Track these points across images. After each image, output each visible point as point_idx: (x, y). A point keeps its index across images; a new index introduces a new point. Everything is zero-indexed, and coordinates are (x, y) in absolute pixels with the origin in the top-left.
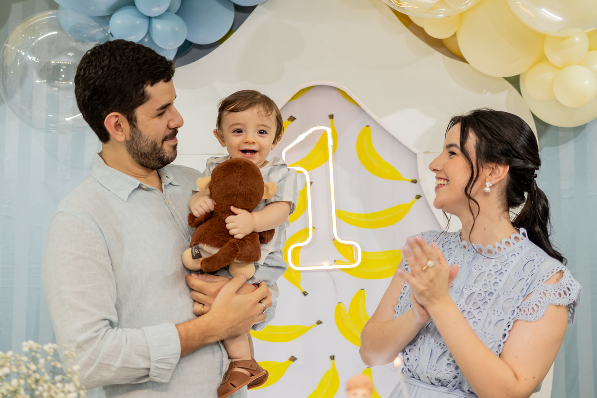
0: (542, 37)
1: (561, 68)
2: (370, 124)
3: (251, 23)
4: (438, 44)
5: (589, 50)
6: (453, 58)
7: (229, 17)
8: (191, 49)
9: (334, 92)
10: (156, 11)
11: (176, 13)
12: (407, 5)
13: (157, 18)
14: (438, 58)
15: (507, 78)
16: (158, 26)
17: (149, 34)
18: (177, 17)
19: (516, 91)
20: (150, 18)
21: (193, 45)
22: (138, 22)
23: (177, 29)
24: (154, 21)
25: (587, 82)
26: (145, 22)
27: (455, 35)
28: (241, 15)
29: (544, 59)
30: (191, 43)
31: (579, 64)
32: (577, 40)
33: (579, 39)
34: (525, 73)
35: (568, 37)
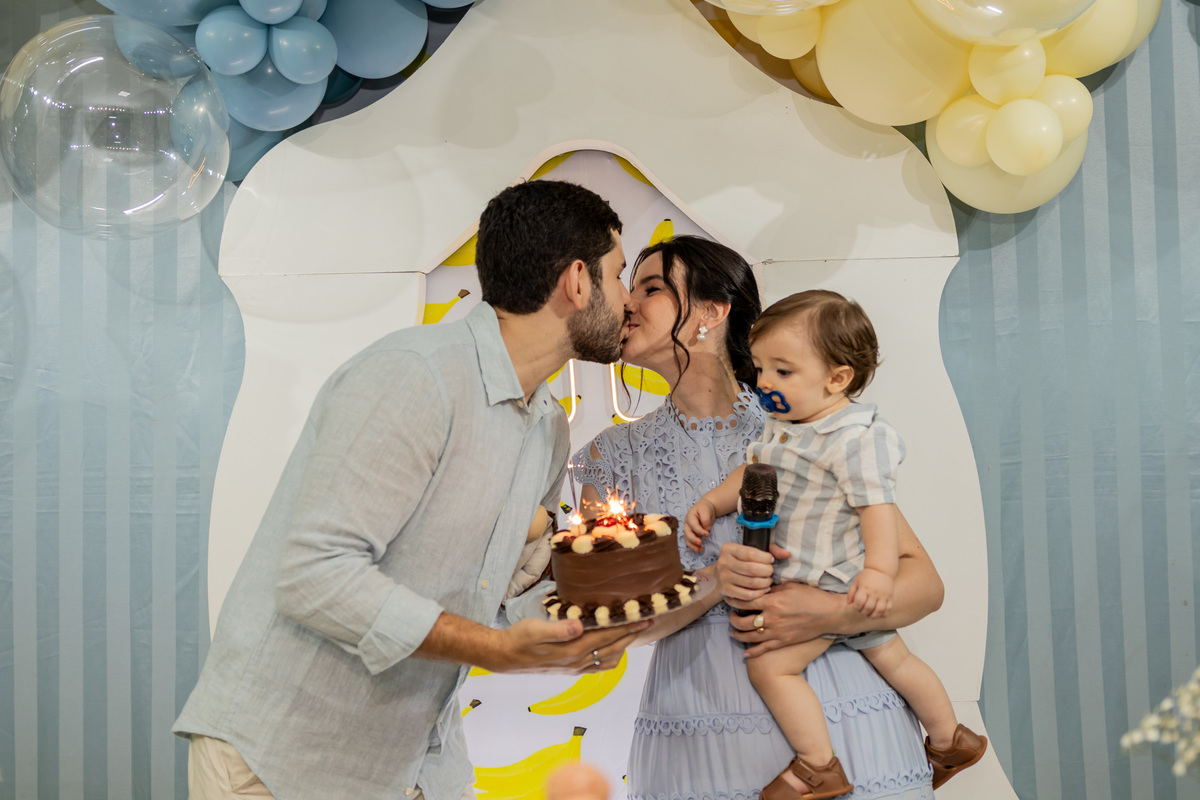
0: (967, 47)
1: (998, 107)
2: (672, 216)
3: (459, 41)
4: (782, 70)
5: (1046, 75)
6: (808, 97)
7: (417, 29)
8: (357, 91)
9: (609, 162)
10: (277, 13)
11: (319, 21)
13: (281, 25)
14: (785, 96)
15: (899, 129)
16: (283, 41)
17: (268, 56)
18: (321, 28)
19: (919, 153)
20: (269, 27)
21: (361, 81)
22: (246, 35)
23: (318, 47)
24: (276, 32)
25: (1044, 129)
26: (255, 37)
27: (811, 56)
28: (439, 27)
29: (969, 90)
30: (356, 79)
31: (1030, 98)
32: (1027, 53)
33: (1030, 53)
34: (936, 118)
35: (1012, 48)
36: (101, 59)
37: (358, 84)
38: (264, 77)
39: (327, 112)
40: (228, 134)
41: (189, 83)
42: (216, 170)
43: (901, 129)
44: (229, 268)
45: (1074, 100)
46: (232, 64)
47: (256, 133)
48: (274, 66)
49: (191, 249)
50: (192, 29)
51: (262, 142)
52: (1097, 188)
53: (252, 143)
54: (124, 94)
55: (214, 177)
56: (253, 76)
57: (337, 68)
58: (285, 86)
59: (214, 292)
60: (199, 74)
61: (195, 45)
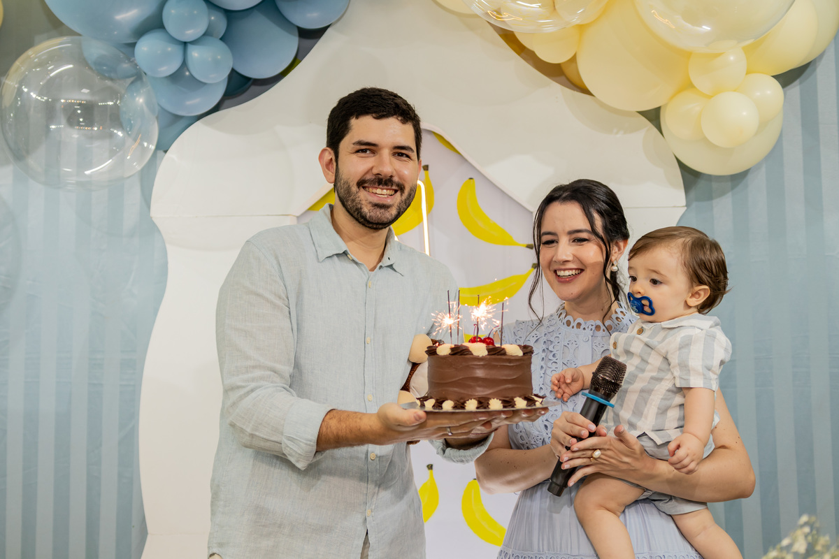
0: (687, 55)
1: (710, 97)
2: (474, 176)
3: (321, 51)
4: (555, 71)
5: (747, 74)
6: (574, 90)
7: (291, 44)
8: (249, 88)
10: (191, 33)
11: (221, 39)
12: (509, 17)
13: (194, 42)
14: (556, 90)
15: (642, 113)
16: (195, 53)
17: (184, 64)
18: (221, 44)
19: (655, 130)
20: (185, 44)
21: (252, 81)
22: (169, 49)
23: (219, 57)
24: (190, 47)
25: (744, 114)
26: (176, 51)
27: (573, 59)
28: (307, 42)
29: (690, 86)
30: (248, 79)
31: (735, 91)
32: (732, 58)
33: (734, 57)
34: (666, 105)
35: (720, 54)
36: (71, 66)
37: (250, 82)
38: (181, 78)
39: (227, 102)
40: (157, 118)
41: (132, 83)
42: (149, 144)
43: (643, 113)
44: (158, 212)
45: (769, 92)
46: (159, 70)
47: (177, 118)
48: (189, 70)
49: (133, 196)
50: (133, 45)
51: (182, 123)
52: (794, 154)
53: (175, 124)
54: (85, 91)
55: (148, 147)
56: (176, 77)
57: (233, 71)
58: (196, 84)
59: (148, 229)
60: (138, 77)
61: (134, 57)
